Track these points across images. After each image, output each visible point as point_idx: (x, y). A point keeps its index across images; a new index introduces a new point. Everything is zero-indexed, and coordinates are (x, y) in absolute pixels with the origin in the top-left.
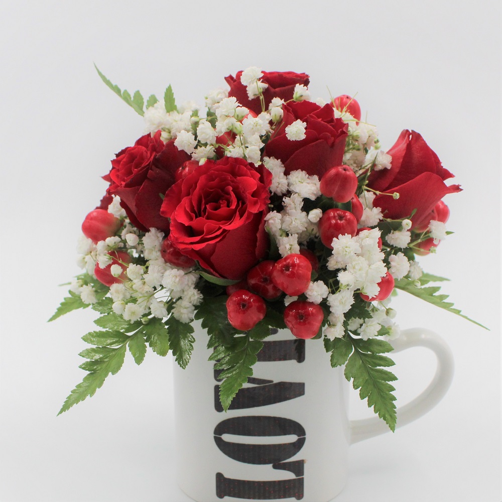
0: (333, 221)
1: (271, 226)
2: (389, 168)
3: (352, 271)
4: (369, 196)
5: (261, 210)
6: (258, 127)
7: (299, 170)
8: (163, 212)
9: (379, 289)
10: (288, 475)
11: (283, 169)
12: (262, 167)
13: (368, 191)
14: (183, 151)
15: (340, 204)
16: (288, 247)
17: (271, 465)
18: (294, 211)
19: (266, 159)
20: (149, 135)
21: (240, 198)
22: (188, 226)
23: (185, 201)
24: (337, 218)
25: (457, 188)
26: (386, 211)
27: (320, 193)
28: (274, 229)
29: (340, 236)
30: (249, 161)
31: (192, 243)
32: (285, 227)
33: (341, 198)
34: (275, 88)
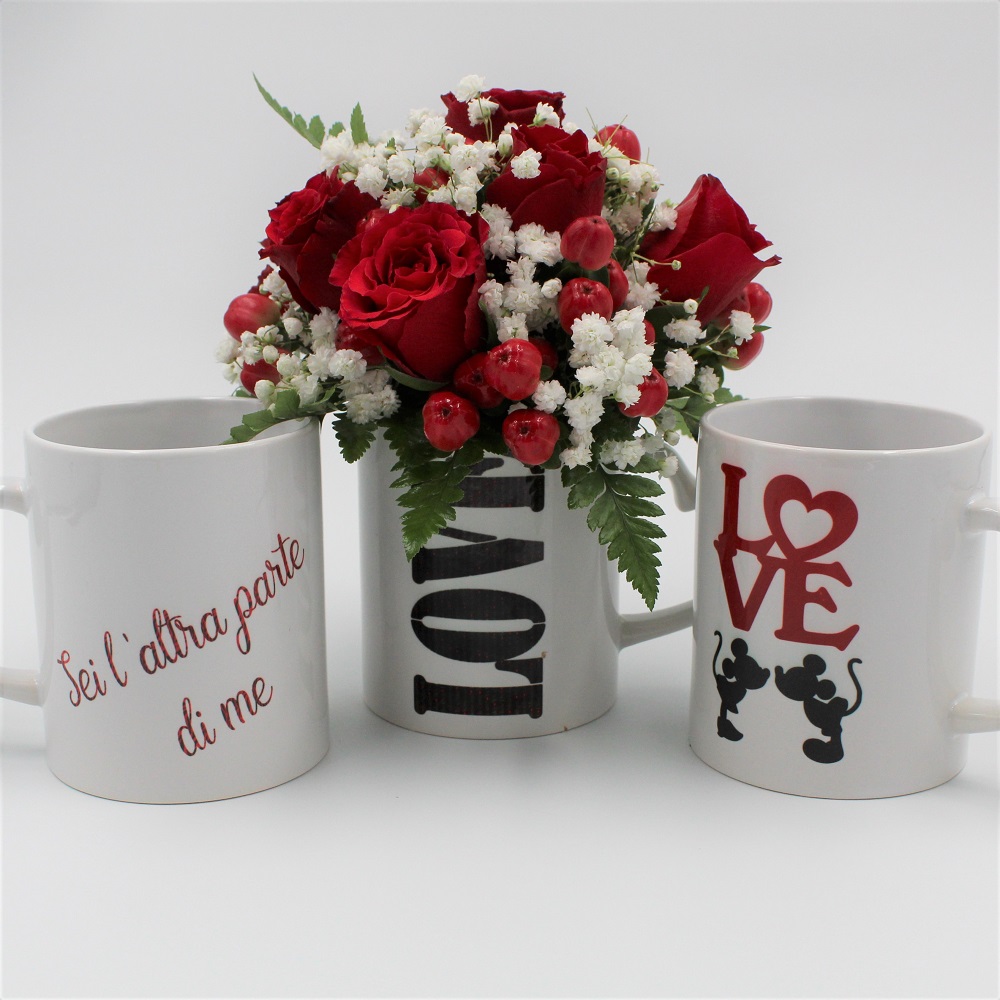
0: (577, 295)
1: (487, 300)
2: (672, 228)
3: (598, 365)
4: (642, 268)
5: (469, 274)
6: (471, 157)
7: (533, 225)
8: (333, 279)
9: (639, 394)
10: (518, 680)
11: (511, 222)
12: (476, 217)
13: (641, 261)
14: (367, 195)
15: (590, 271)
16: (510, 330)
17: (493, 664)
18: (521, 280)
19: (486, 206)
20: (324, 173)
21: (443, 261)
22: (365, 297)
23: (365, 264)
24: (582, 290)
25: (775, 261)
26: (666, 291)
27: (561, 257)
28: (492, 305)
29: (584, 316)
30: (459, 208)
31: (369, 320)
32: (508, 303)
33: (590, 263)
34: (510, 110)
